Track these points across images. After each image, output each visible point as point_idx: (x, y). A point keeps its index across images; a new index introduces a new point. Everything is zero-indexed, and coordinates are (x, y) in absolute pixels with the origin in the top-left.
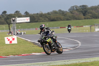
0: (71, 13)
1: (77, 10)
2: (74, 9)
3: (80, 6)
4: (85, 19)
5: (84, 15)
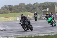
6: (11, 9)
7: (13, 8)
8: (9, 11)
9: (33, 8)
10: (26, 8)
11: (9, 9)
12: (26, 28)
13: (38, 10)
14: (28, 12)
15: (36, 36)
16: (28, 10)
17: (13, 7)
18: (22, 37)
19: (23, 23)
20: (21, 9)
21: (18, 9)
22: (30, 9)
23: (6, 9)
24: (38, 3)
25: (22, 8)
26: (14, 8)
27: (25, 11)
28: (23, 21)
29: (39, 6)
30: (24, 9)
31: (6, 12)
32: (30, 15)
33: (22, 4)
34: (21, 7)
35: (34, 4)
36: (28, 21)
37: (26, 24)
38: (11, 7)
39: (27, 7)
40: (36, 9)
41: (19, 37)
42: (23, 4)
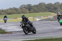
0: (21, 9)
1: (25, 7)
2: (22, 7)
3: (27, 5)
4: (30, 13)
5: (29, 11)
6: (30, 8)
7: (32, 8)
8: (28, 11)
9: (54, 8)
10: (47, 8)
11: (28, 8)
12: (27, 31)
13: (59, 10)
14: (49, 12)
15: (57, 38)
16: (49, 10)
17: (32, 6)
18: (41, 39)
19: (24, 25)
20: (41, 9)
21: (38, 8)
22: (50, 9)
23: (24, 9)
24: (59, 3)
25: (43, 7)
26: (34, 8)
27: (46, 11)
28: (24, 23)
29: (60, 6)
30: (44, 9)
31: (24, 12)
32: (50, 15)
33: (42, 3)
34: (41, 6)
35: (55, 4)
36: (30, 23)
37: (27, 27)
38: (30, 6)
39: (47, 6)
40: (57, 9)
41: (39, 39)
42: (44, 3)
